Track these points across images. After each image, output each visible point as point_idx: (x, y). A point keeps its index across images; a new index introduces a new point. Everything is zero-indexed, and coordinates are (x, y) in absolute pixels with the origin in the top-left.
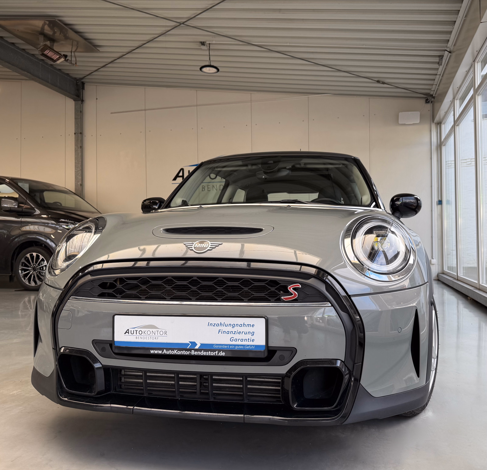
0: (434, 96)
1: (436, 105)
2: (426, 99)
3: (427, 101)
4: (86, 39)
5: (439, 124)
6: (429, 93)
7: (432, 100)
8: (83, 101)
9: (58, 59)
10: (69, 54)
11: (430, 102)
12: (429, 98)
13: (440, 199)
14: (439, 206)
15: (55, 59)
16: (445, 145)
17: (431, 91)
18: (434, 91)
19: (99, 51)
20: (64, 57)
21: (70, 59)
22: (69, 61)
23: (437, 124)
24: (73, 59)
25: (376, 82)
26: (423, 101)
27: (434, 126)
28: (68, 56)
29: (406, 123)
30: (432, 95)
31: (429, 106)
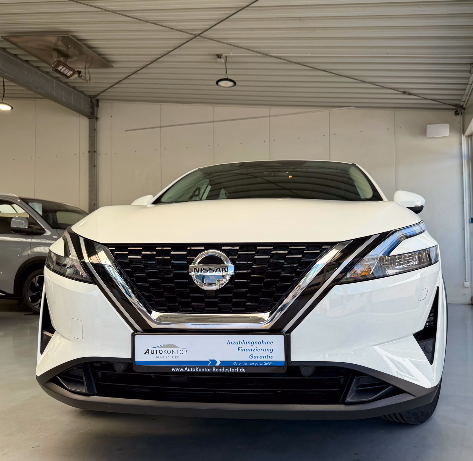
0: (464, 107)
1: (467, 117)
2: (455, 110)
3: (457, 113)
4: (100, 55)
5: (470, 137)
6: (459, 104)
7: (462, 112)
8: (97, 118)
9: (71, 75)
10: (83, 71)
11: (460, 113)
12: (459, 110)
13: (472, 217)
14: (472, 224)
15: (68, 75)
17: (461, 102)
18: (465, 102)
19: (113, 66)
20: (77, 73)
21: (84, 75)
22: (82, 77)
23: (468, 137)
24: (87, 76)
25: (402, 93)
26: (453, 112)
27: (464, 139)
28: (82, 73)
29: (435, 137)
30: (462, 106)
31: (459, 118)
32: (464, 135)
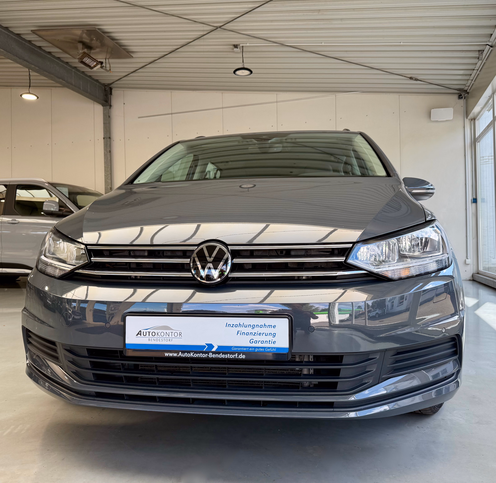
0: (468, 91)
1: (471, 101)
2: (459, 94)
3: (460, 97)
4: (121, 46)
5: (474, 119)
6: (463, 89)
7: (465, 96)
9: (95, 66)
10: (104, 61)
11: (464, 98)
12: (463, 94)
13: (474, 197)
14: (474, 204)
15: (92, 66)
16: (479, 142)
17: (466, 86)
18: (469, 86)
19: (133, 57)
20: (100, 64)
21: (105, 66)
22: (104, 68)
23: (470, 120)
24: (108, 66)
25: (409, 78)
26: (456, 97)
27: (467, 122)
28: (104, 63)
29: (439, 120)
30: (467, 91)
31: (462, 101)
32: (467, 118)
